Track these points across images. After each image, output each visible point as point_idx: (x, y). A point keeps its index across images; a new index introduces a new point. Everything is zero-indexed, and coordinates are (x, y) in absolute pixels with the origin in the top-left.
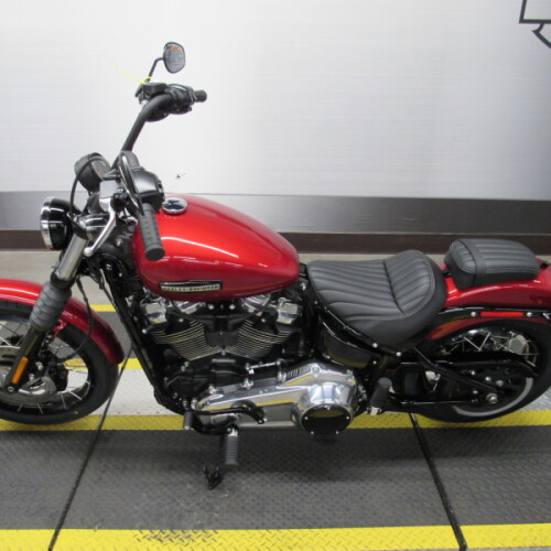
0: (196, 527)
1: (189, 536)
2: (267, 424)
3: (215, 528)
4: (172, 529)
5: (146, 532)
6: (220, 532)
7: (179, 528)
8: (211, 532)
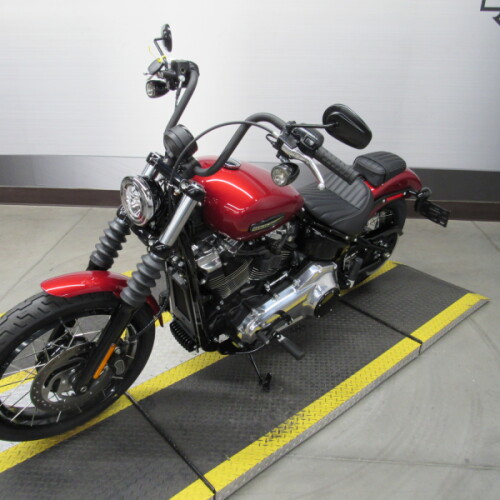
0: (290, 415)
1: (292, 423)
2: (294, 321)
3: (300, 409)
4: (276, 426)
5: (263, 438)
6: (306, 409)
7: (280, 423)
8: (301, 413)
